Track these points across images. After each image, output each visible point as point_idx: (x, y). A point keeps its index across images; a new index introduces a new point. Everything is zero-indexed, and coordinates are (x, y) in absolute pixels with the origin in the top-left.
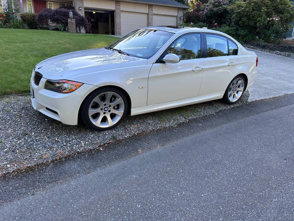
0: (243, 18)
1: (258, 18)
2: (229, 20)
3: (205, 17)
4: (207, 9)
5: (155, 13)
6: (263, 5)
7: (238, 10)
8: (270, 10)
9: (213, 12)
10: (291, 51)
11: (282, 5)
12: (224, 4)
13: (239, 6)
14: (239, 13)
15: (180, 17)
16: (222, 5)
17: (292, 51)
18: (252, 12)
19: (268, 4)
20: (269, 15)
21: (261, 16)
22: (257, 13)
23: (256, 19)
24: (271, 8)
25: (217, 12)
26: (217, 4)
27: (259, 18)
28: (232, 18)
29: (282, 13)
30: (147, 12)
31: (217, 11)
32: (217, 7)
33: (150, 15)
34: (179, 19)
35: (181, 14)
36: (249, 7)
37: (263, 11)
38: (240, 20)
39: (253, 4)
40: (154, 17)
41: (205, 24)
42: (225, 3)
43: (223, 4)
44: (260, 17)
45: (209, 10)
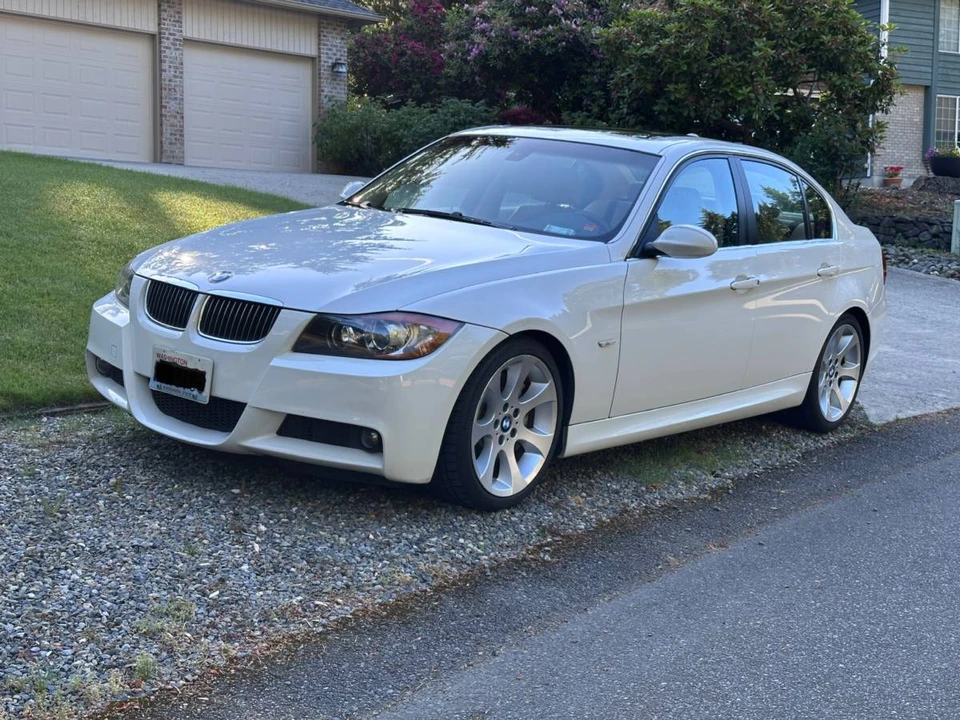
0: (671, 87)
1: (740, 87)
2: (598, 93)
3: (473, 73)
4: (483, 32)
5: (196, 36)
6: (757, 28)
7: (642, 46)
8: (787, 52)
9: (516, 49)
10: (902, 240)
11: (837, 35)
12: (566, 16)
13: (646, 31)
14: (649, 61)
15: (334, 65)
16: (555, 20)
17: (907, 238)
18: (710, 61)
19: (777, 27)
20: (784, 77)
21: (752, 77)
22: (734, 64)
23: (732, 91)
24: (792, 46)
25: (537, 51)
26: (532, 12)
27: (746, 90)
28: (616, 84)
29: (841, 70)
30: (152, 28)
31: (538, 45)
32: (535, 27)
33: (166, 43)
34: (325, 73)
35: (337, 47)
36: (696, 36)
37: (761, 57)
38: (659, 91)
39: (710, 24)
40: (193, 59)
41: (481, 106)
42: (570, 8)
43: (560, 12)
44: (747, 84)
45: (497, 36)
